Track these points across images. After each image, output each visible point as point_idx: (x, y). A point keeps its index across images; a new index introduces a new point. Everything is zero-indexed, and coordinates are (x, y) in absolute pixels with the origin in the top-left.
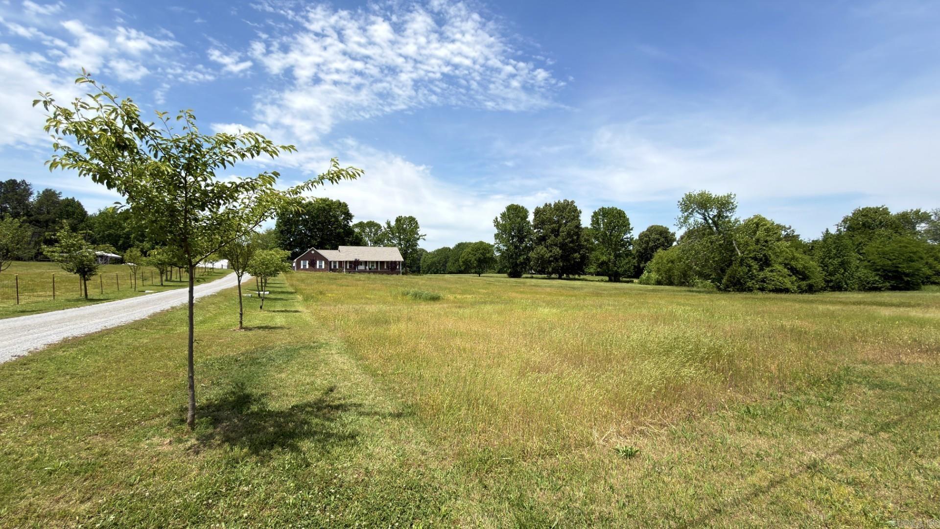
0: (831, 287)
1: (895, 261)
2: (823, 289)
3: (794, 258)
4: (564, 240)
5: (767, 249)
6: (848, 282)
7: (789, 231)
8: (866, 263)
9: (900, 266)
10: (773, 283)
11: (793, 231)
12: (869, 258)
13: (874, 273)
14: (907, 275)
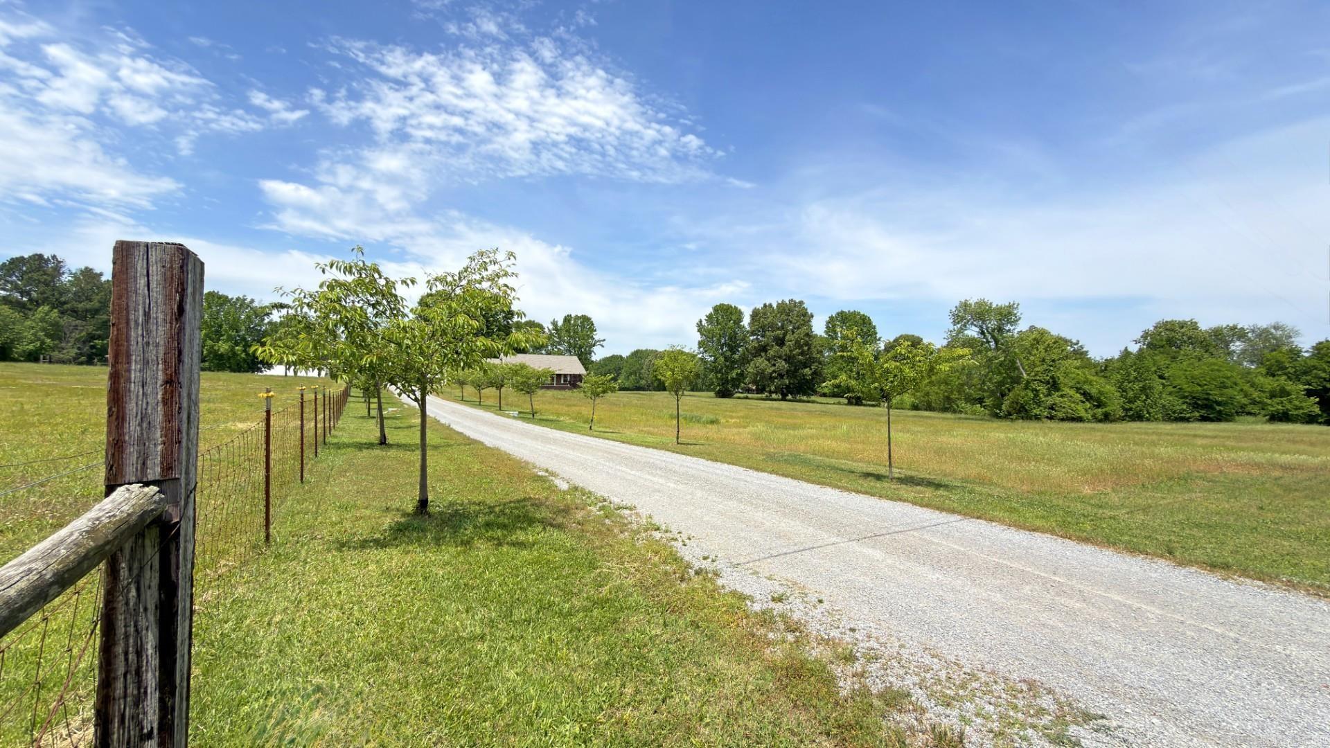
0: (1130, 417)
1: (1206, 387)
2: (1122, 419)
3: (1086, 381)
4: (791, 351)
5: (1056, 369)
6: (1151, 410)
7: (1076, 347)
8: (1170, 389)
9: (1211, 392)
10: (1063, 410)
11: (1081, 346)
12: (1175, 383)
13: (1181, 401)
14: (1219, 404)
